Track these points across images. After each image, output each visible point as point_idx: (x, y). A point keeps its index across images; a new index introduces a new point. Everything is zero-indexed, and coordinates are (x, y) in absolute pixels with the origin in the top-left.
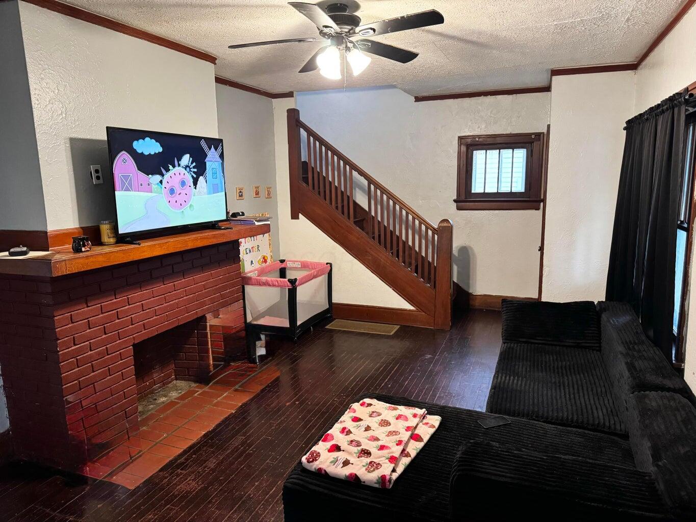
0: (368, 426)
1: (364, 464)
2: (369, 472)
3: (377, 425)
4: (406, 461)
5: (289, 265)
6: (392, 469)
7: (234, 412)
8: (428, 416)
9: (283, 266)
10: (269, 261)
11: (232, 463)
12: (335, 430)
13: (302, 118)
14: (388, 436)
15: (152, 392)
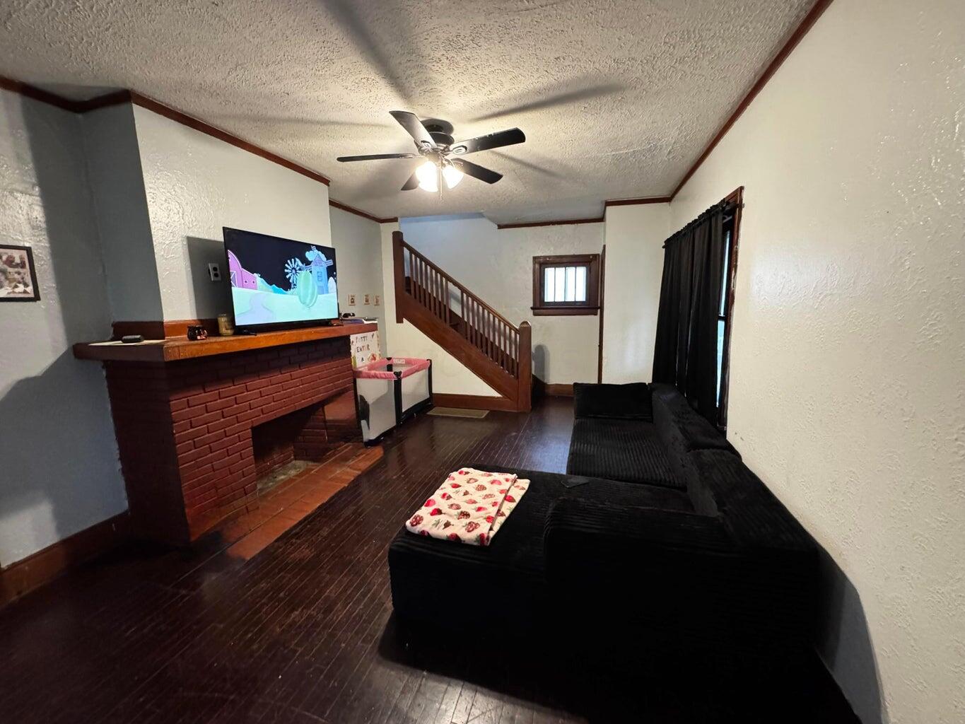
0: (466, 491)
1: (464, 525)
2: (469, 531)
3: (474, 490)
4: (501, 520)
5: (395, 361)
6: (489, 528)
7: (346, 485)
8: (518, 480)
9: (390, 363)
10: (378, 358)
11: (344, 531)
12: (437, 496)
13: (406, 239)
14: (484, 498)
15: (273, 471)
